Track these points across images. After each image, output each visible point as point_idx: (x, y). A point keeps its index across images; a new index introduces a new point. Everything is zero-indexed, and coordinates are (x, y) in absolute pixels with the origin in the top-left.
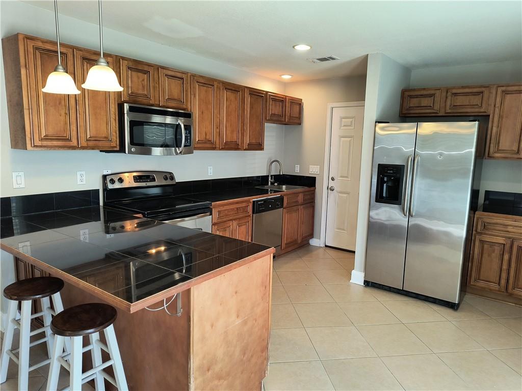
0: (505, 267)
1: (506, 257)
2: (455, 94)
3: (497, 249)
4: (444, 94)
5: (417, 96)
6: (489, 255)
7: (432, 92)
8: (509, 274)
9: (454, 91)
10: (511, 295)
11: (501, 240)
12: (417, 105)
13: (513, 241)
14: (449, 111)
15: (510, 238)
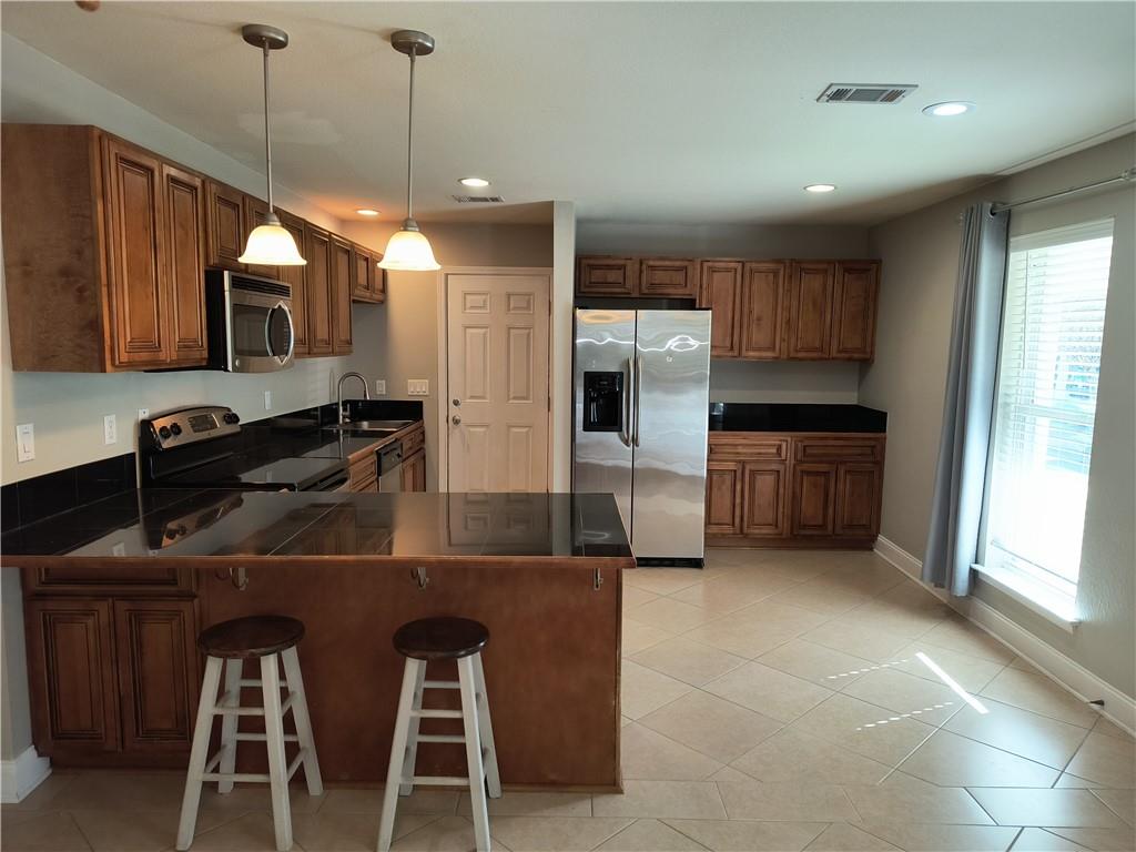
0: (738, 501)
1: (738, 487)
2: (653, 268)
3: (728, 479)
4: (637, 266)
5: (600, 267)
6: (719, 489)
7: (622, 262)
8: (742, 508)
9: (651, 263)
10: (746, 536)
11: (732, 466)
12: (601, 280)
13: (743, 463)
14: (646, 291)
15: (739, 461)
